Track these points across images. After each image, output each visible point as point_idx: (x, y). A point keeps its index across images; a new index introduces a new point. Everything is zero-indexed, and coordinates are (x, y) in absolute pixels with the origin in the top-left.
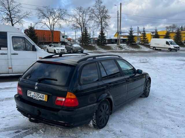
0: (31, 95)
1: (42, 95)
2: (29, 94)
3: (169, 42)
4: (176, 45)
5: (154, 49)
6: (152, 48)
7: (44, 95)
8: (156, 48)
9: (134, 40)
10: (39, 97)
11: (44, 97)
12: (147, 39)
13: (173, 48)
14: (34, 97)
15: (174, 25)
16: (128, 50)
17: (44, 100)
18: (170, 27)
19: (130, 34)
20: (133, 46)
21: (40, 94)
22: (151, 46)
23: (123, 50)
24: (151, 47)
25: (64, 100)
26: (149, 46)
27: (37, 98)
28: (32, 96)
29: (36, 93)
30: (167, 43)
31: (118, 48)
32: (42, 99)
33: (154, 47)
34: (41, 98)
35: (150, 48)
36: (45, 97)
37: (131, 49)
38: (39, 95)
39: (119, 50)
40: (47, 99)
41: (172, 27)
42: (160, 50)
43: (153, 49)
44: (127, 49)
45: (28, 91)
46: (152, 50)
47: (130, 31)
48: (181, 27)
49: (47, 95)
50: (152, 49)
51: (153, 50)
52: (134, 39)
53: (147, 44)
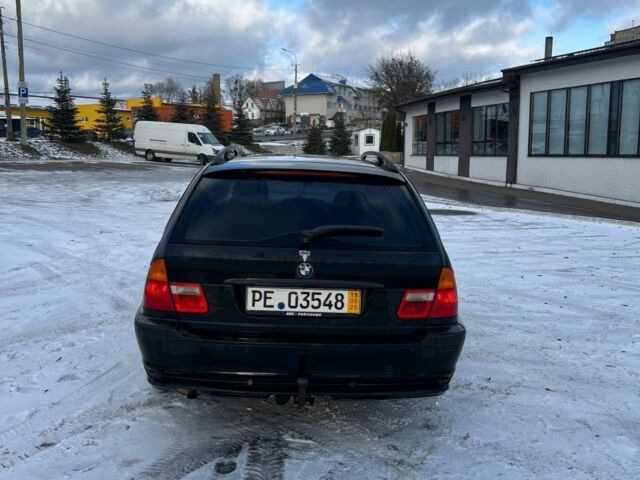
0: (269, 302)
1: (334, 293)
2: (254, 301)
3: (199, 134)
4: (215, 144)
5: (150, 156)
6: (143, 153)
7: (346, 293)
8: (157, 155)
9: (76, 125)
10: (316, 303)
11: (345, 301)
12: (119, 123)
13: (211, 153)
14: (287, 308)
15: (170, 81)
16: (60, 159)
17: (345, 310)
18: (160, 88)
19: (56, 100)
20: (75, 145)
21: (324, 293)
22: (137, 145)
23: (43, 160)
24: (138, 152)
25: (429, 296)
26: (130, 149)
27: (310, 309)
28: (276, 309)
29: (299, 291)
30: (192, 138)
31: (18, 152)
32: (334, 310)
33: (148, 151)
34: (330, 306)
35: (137, 155)
36: (351, 301)
37: (69, 156)
38: (316, 297)
39: (28, 162)
40: (358, 304)
41: (165, 86)
42: (168, 160)
43: (145, 157)
44: (57, 156)
45: (250, 290)
46: (143, 160)
47: (59, 92)
48: (191, 89)
49: (359, 293)
50: (140, 156)
51: (147, 160)
52: (76, 122)
53: (122, 140)
